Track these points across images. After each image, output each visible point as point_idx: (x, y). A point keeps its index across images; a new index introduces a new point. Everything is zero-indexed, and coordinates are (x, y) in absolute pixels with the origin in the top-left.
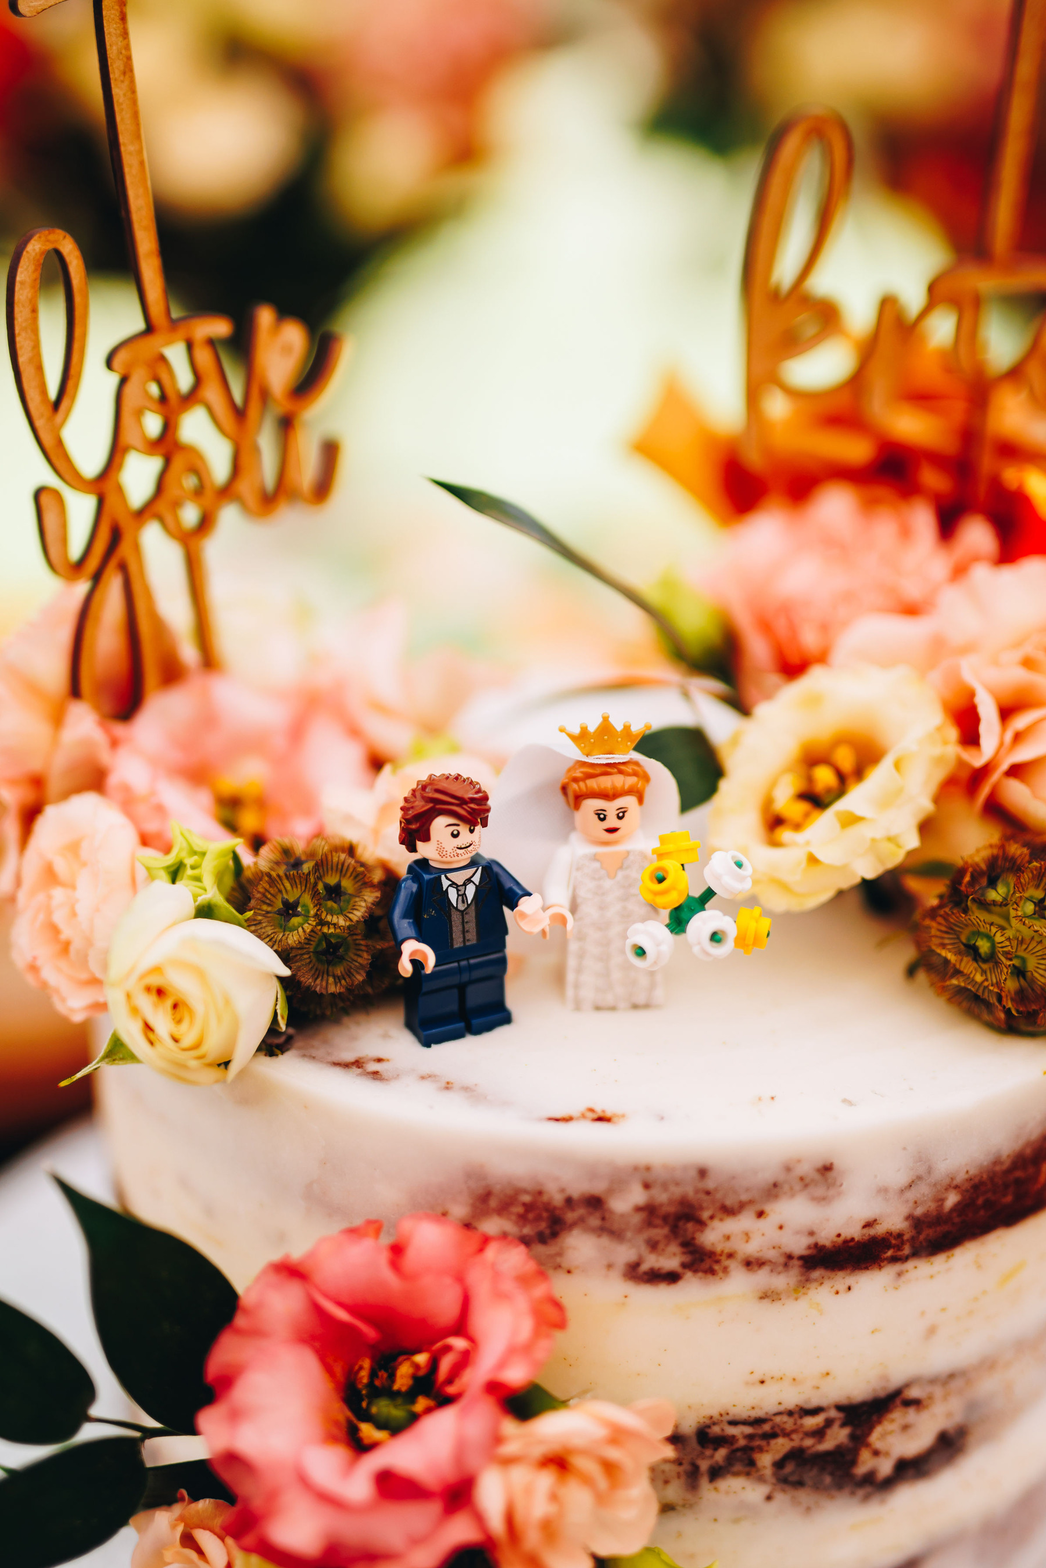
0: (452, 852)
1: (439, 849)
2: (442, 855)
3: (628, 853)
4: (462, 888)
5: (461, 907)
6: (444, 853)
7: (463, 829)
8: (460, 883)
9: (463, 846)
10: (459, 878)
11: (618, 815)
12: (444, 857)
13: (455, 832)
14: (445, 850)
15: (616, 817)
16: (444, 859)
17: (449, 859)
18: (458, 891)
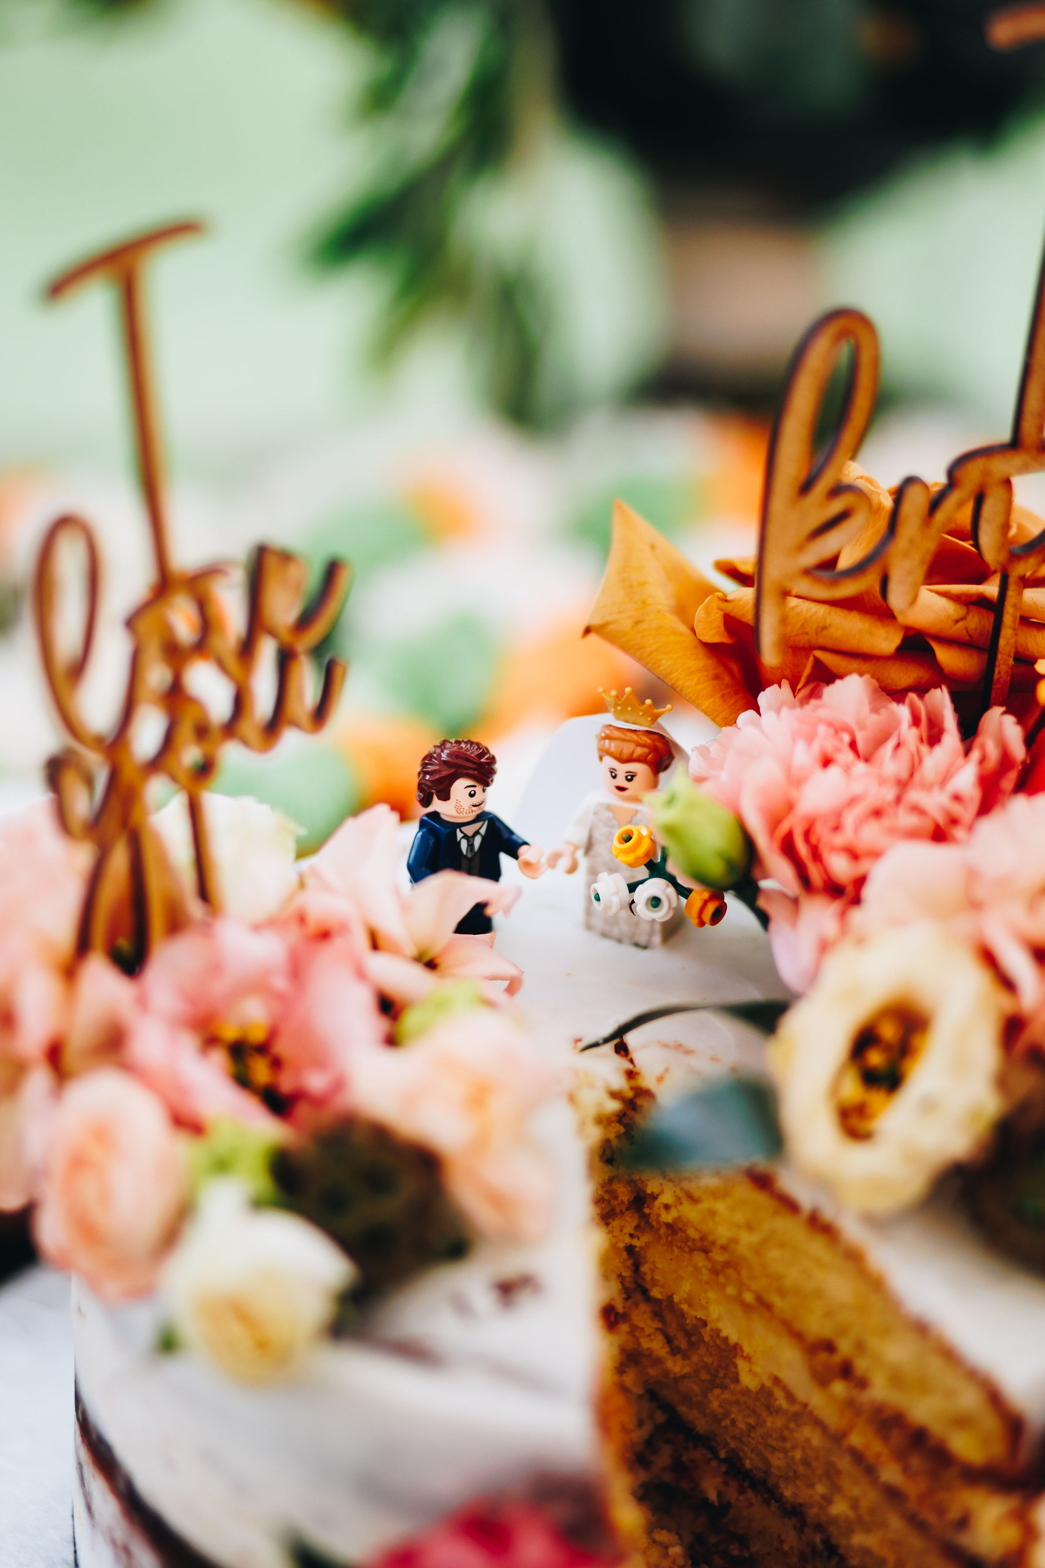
0: (468, 809)
1: (457, 807)
2: (459, 812)
3: (637, 811)
4: (471, 839)
5: (469, 856)
6: (462, 810)
7: (478, 789)
8: (470, 834)
9: (477, 804)
10: (469, 830)
11: (626, 777)
12: (461, 814)
13: (473, 792)
14: (462, 808)
15: (624, 778)
16: (461, 815)
17: (465, 815)
18: (468, 841)
